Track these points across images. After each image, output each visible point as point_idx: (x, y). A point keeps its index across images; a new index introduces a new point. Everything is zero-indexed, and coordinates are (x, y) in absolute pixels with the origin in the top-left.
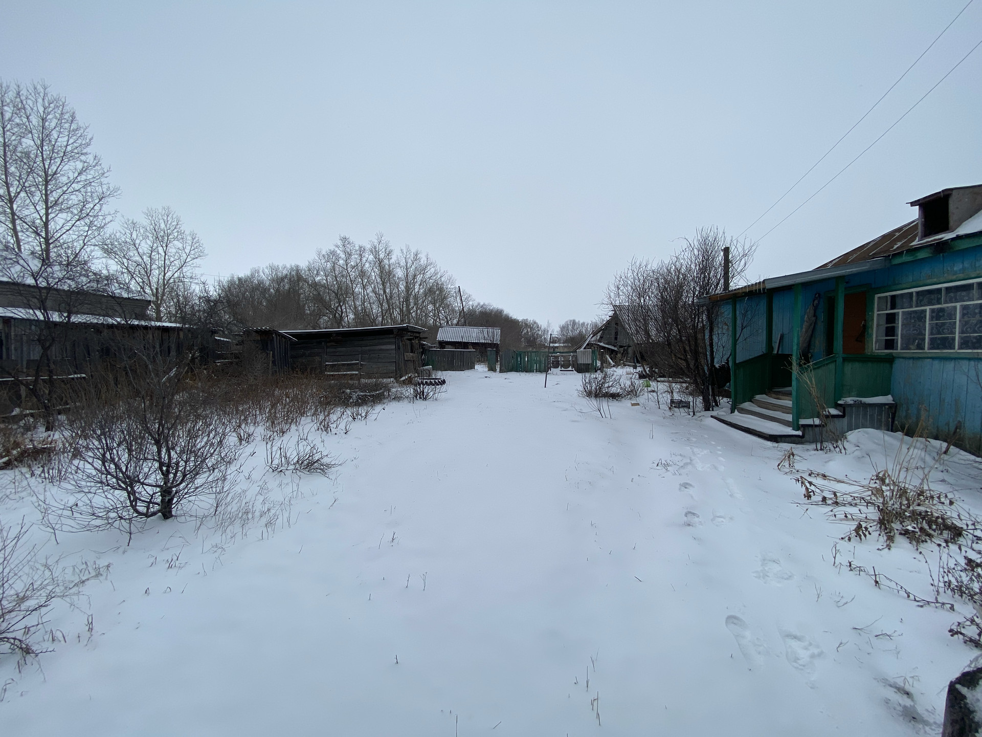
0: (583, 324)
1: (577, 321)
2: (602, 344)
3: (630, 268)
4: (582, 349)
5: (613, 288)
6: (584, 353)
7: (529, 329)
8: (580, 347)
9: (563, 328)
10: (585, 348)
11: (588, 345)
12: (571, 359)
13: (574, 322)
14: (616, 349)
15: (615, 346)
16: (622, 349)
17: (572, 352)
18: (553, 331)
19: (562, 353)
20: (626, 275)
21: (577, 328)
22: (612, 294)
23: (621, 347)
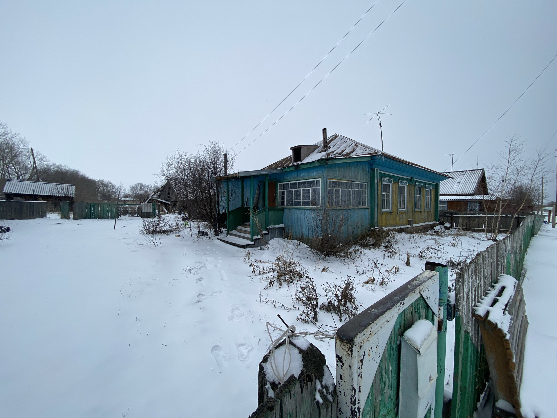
0: (148, 186)
1: (143, 184)
2: (159, 200)
3: (176, 155)
4: (146, 203)
5: (165, 166)
6: (146, 205)
7: (105, 187)
8: (144, 201)
9: (133, 188)
10: (148, 202)
11: (150, 200)
12: (136, 209)
13: (141, 185)
14: (169, 203)
15: (168, 201)
16: (173, 203)
17: (138, 205)
18: (125, 190)
19: (130, 205)
20: (174, 159)
21: (144, 189)
22: (165, 170)
23: (172, 202)
